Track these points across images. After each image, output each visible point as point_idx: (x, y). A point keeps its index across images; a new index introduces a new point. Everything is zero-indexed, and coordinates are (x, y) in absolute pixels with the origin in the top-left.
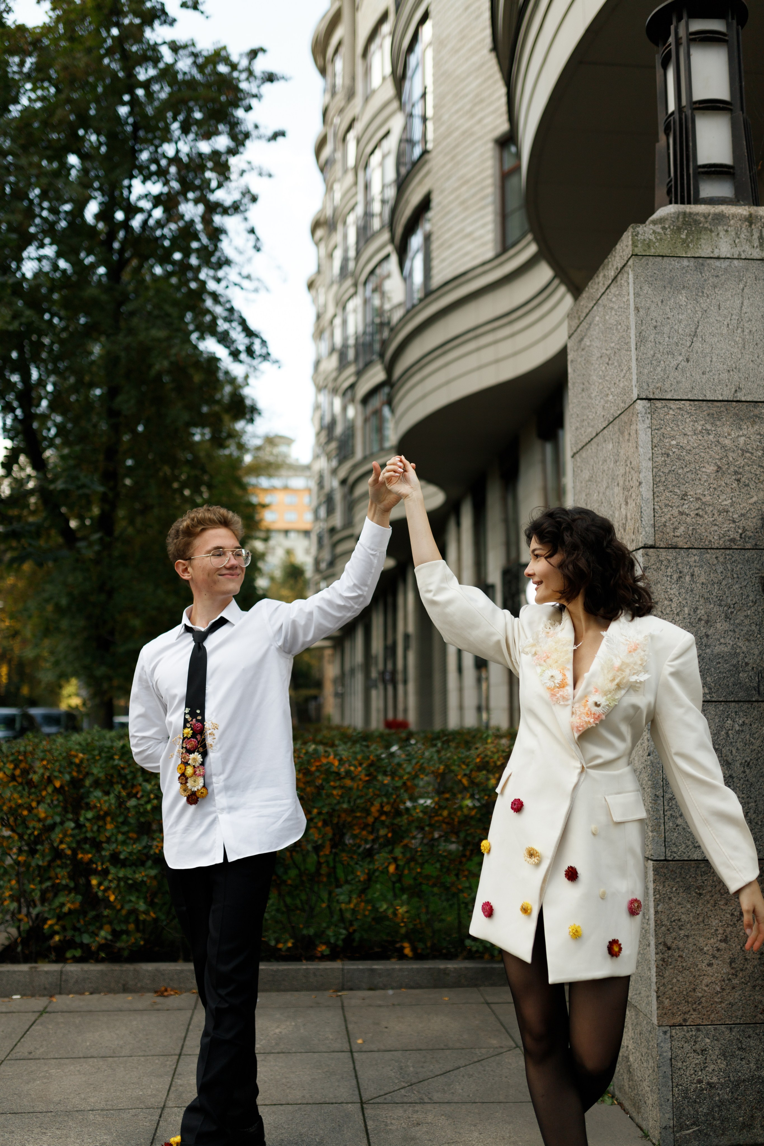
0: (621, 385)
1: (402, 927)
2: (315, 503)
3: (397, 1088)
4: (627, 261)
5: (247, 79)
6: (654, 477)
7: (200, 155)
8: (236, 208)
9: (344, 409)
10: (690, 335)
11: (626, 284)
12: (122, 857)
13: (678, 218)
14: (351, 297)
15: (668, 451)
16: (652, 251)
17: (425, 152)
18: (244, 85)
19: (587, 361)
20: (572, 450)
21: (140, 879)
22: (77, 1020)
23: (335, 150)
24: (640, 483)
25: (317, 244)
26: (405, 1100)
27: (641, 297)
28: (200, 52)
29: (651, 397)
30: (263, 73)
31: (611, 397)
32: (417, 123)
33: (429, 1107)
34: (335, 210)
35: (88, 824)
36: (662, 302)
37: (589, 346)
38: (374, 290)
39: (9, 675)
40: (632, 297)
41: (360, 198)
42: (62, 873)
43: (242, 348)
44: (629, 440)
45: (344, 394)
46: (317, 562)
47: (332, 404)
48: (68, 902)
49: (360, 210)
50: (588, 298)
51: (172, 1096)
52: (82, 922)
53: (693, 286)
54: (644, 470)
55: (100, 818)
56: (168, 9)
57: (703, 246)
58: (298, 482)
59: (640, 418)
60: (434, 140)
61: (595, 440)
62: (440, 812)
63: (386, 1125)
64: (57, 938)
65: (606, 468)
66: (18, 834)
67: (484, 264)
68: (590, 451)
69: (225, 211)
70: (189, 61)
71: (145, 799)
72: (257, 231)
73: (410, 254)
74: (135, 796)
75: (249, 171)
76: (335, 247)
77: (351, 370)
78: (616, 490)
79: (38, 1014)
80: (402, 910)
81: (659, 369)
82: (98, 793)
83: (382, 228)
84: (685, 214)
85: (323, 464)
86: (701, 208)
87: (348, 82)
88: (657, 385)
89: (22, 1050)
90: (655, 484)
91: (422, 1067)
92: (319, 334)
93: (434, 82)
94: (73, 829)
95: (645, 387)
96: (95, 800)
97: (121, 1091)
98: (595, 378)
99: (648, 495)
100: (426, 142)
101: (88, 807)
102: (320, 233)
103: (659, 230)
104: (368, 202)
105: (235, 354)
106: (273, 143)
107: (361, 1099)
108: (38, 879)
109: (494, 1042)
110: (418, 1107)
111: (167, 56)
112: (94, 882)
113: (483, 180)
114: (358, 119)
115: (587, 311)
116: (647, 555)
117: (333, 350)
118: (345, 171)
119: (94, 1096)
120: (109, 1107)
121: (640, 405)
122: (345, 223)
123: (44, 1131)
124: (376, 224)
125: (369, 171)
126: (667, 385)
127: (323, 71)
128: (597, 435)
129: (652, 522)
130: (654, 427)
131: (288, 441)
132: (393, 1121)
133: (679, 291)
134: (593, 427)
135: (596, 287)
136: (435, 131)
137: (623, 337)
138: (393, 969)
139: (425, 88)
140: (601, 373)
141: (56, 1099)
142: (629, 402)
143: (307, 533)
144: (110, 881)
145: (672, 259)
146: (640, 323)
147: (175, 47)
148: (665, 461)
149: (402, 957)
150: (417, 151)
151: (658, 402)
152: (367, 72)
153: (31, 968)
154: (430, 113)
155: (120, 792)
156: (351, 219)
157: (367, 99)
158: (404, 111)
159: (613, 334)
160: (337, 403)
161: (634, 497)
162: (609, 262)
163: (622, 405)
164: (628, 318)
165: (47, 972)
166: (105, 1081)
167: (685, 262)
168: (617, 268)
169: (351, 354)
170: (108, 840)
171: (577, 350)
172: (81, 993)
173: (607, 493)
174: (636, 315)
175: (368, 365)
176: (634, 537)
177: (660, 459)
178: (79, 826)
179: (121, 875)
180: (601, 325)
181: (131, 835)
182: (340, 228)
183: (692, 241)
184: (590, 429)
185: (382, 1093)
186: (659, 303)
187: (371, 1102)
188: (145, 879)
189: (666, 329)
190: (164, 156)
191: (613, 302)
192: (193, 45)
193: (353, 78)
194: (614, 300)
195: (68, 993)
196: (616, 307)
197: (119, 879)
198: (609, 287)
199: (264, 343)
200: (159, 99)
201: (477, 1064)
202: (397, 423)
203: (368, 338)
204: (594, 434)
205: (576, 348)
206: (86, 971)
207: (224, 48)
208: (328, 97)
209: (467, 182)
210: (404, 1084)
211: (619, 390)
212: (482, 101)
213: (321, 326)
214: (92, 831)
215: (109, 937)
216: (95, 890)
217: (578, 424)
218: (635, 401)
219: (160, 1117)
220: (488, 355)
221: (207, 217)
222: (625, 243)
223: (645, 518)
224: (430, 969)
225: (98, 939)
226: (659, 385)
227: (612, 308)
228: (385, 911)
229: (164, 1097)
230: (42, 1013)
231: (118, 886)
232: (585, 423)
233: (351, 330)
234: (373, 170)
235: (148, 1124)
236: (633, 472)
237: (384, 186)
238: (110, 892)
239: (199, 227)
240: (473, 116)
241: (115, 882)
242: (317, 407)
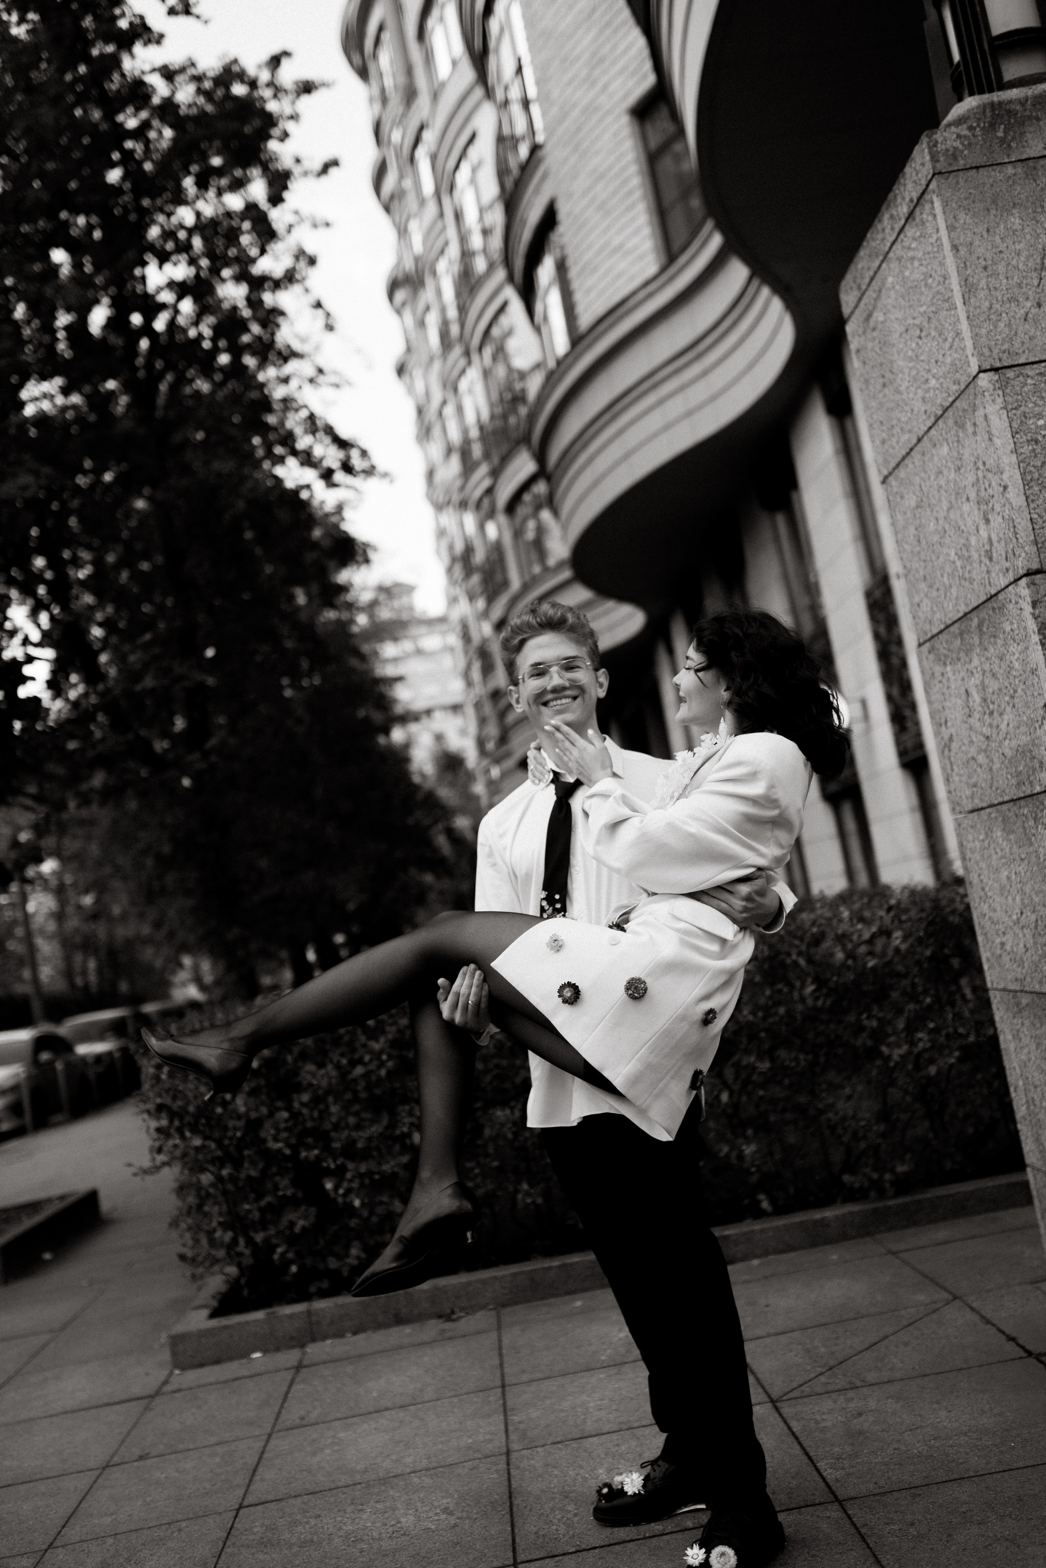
0: (948, 360)
1: (752, 1173)
2: (462, 663)
3: (812, 1375)
4: (928, 185)
5: (275, 96)
6: (1023, 475)
7: (229, 214)
8: (290, 277)
9: (481, 527)
10: (1036, 269)
11: (930, 218)
12: (360, 1145)
13: (984, 112)
14: (463, 372)
15: (1034, 436)
16: (961, 163)
17: (535, 149)
18: (272, 106)
19: (884, 344)
20: (879, 471)
21: (389, 1171)
22: (349, 1369)
23: (401, 177)
24: (1005, 488)
25: (399, 312)
26: (830, 1388)
27: (959, 230)
28: (204, 74)
29: (998, 365)
30: (297, 83)
31: (933, 382)
32: (516, 109)
33: (865, 1391)
34: (417, 259)
35: (305, 1111)
36: (988, 231)
37: (882, 322)
38: (494, 358)
39: (100, 971)
40: (943, 232)
41: (452, 233)
42: (284, 1182)
43: (335, 465)
44: (975, 433)
45: (478, 505)
46: (481, 743)
47: (462, 525)
48: (299, 1218)
49: (454, 251)
50: (870, 256)
51: (513, 1437)
52: (322, 1242)
53: (1027, 201)
54: (1007, 468)
55: (318, 1100)
56: (152, 22)
57: (1030, 142)
58: (431, 642)
59: (988, 398)
60: (546, 129)
61: (916, 449)
62: (773, 1011)
63: (817, 1422)
64: (294, 1269)
65: (942, 482)
66: (215, 1140)
67: (647, 284)
68: (911, 466)
69: (277, 285)
70: (191, 88)
71: (375, 1063)
72: (324, 303)
73: (540, 292)
74: (360, 1061)
75: (299, 223)
76: (428, 309)
77: (483, 469)
78: (966, 507)
79: (292, 1372)
80: (749, 1150)
81: (1001, 325)
82: (310, 1067)
83: (491, 267)
84: (992, 104)
85: (464, 608)
86: (1014, 93)
87: (402, 80)
88: (1004, 348)
89: (292, 1414)
90: (1027, 484)
91: (836, 1345)
92: (425, 433)
93: (532, 48)
94: (286, 1121)
95: (987, 353)
96: (309, 1077)
97: (442, 1443)
98: (901, 363)
99: (1021, 501)
100: (534, 133)
101: (299, 1088)
102: (400, 295)
103: (965, 132)
104: (463, 239)
105: (327, 475)
106: (324, 179)
107: (769, 1396)
108: (253, 1195)
109: (921, 1297)
110: (851, 1394)
111: (161, 88)
112: (329, 1186)
113: (624, 169)
114: (428, 126)
115: (871, 273)
116: (1034, 584)
117: (449, 451)
118: (422, 202)
119: (409, 1456)
120: (435, 1465)
121: (984, 380)
122: (434, 273)
123: (360, 1507)
124: (480, 265)
125: (456, 193)
126: (1017, 345)
127: (363, 73)
128: (919, 440)
129: (1032, 538)
130: (1010, 407)
131: (409, 589)
132: (824, 1417)
133: (1008, 211)
134: (910, 431)
135: (880, 236)
136: (544, 114)
137: (938, 293)
138: (753, 1231)
139: (519, 60)
140: (910, 353)
141: (360, 1467)
142: (964, 380)
143: (456, 708)
144: (351, 1181)
145: (990, 169)
146: (963, 266)
147: (168, 74)
148: (1034, 450)
149: (758, 1214)
150: (524, 151)
151: (1008, 370)
152: (429, 59)
153: (268, 1314)
154: (532, 92)
155: (339, 1061)
156: (442, 266)
157: (435, 96)
158: (495, 101)
159: (922, 294)
160: (470, 521)
161: (998, 508)
162: (895, 196)
163: (955, 387)
164: (942, 264)
165: (291, 1316)
166: (416, 1435)
167: (1010, 170)
168: (911, 200)
169: (477, 451)
170: (336, 1127)
171: (864, 333)
172: (340, 1335)
173: (952, 516)
174: (955, 256)
175: (505, 459)
176: (1008, 564)
177: (1026, 449)
178: (295, 1116)
179: (363, 1168)
180: (898, 287)
181: (364, 1115)
182: (429, 281)
183: (1014, 138)
184: (906, 437)
185: (795, 1385)
186: (985, 234)
187: (785, 1398)
188: (396, 1169)
189: (1001, 268)
190: (182, 226)
191: (914, 249)
192: (193, 65)
193: (409, 71)
194: (913, 245)
195: (324, 1338)
196: (920, 255)
197: (361, 1176)
198: (902, 230)
199: (364, 453)
200: (158, 150)
201: (910, 1328)
202: (565, 528)
203: (499, 423)
204: (914, 441)
205: (860, 331)
206: (342, 1306)
207: (236, 61)
208: (377, 107)
209: (602, 176)
210: (819, 1370)
211: (944, 369)
212: (602, 60)
213: (426, 422)
214: (312, 1119)
215: (363, 1255)
216: (332, 1195)
217: (884, 435)
218: (975, 377)
219: (508, 1464)
220: (676, 407)
221: (253, 297)
222: (919, 161)
223: (1022, 534)
224: (802, 1222)
225: (348, 1261)
226: (1006, 346)
227: (913, 259)
228: (727, 1155)
229: (504, 1440)
230: (299, 1367)
231: (362, 1185)
232: (897, 430)
233: (470, 418)
234: (462, 192)
235: (495, 1476)
236: (989, 475)
237: (482, 211)
238: (352, 1196)
239: (246, 313)
240: (593, 83)
241: (357, 1181)
242: (441, 533)
